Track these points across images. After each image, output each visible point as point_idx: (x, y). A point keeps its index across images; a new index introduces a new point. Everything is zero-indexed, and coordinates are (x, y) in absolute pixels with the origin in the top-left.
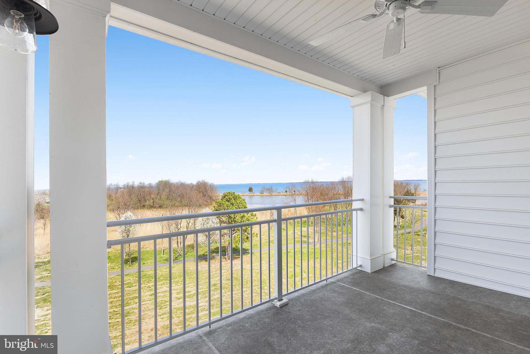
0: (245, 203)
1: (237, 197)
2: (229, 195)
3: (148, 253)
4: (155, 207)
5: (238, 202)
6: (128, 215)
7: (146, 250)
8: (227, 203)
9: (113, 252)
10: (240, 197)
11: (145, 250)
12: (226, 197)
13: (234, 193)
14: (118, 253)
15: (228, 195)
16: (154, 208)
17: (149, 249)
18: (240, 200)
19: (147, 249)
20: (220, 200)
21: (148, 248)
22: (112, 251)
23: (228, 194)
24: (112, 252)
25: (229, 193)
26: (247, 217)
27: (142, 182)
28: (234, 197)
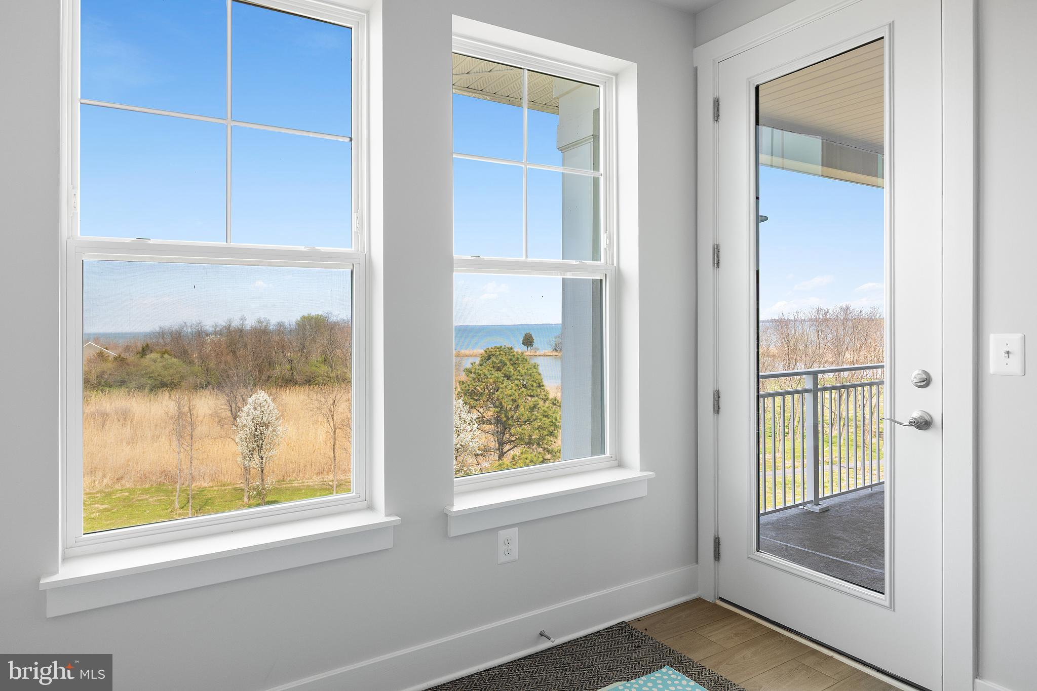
0: (540, 374)
1: (518, 359)
2: (500, 354)
3: (300, 492)
4: (296, 383)
5: (523, 372)
6: (261, 398)
7: (293, 487)
8: (496, 374)
9: (216, 488)
10: (525, 360)
11: (289, 485)
12: (493, 359)
13: (511, 349)
14: (227, 491)
15: (498, 353)
16: (295, 385)
17: (299, 485)
18: (526, 368)
19: (293, 484)
20: (477, 367)
21: (294, 481)
22: (212, 487)
23: (496, 351)
24: (211, 489)
25: (500, 348)
26: (543, 408)
27: (262, 320)
28: (511, 360)
